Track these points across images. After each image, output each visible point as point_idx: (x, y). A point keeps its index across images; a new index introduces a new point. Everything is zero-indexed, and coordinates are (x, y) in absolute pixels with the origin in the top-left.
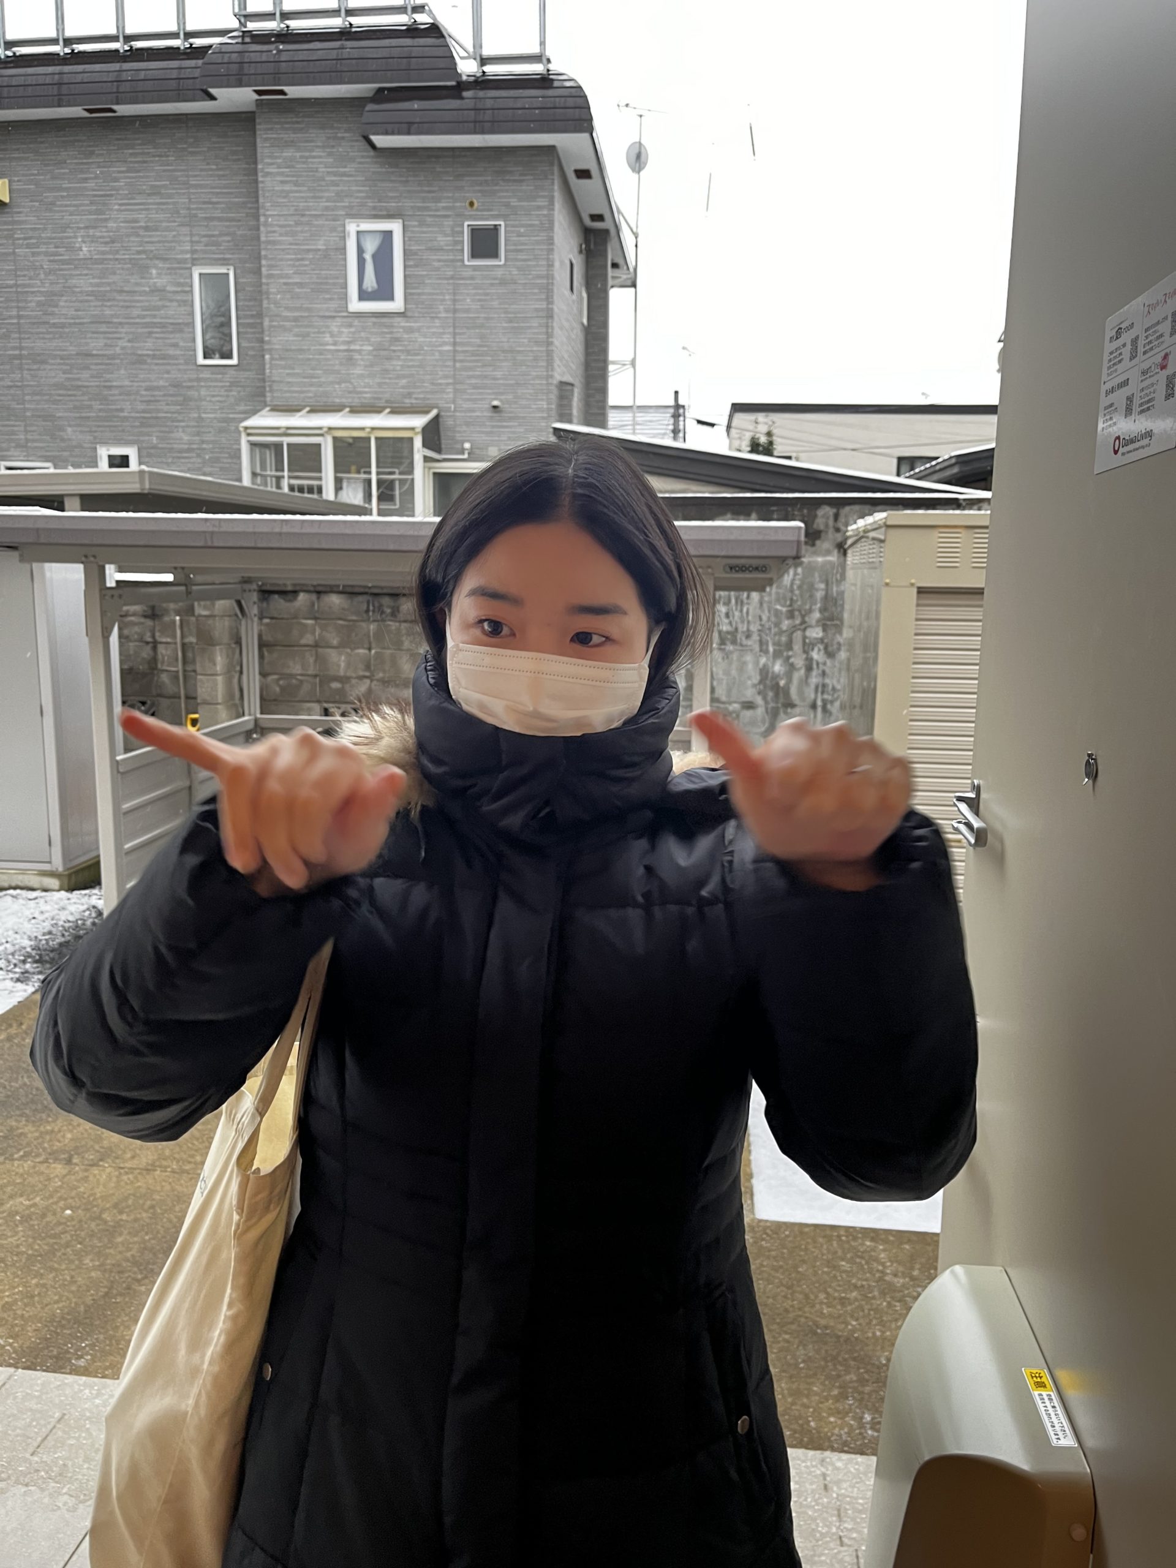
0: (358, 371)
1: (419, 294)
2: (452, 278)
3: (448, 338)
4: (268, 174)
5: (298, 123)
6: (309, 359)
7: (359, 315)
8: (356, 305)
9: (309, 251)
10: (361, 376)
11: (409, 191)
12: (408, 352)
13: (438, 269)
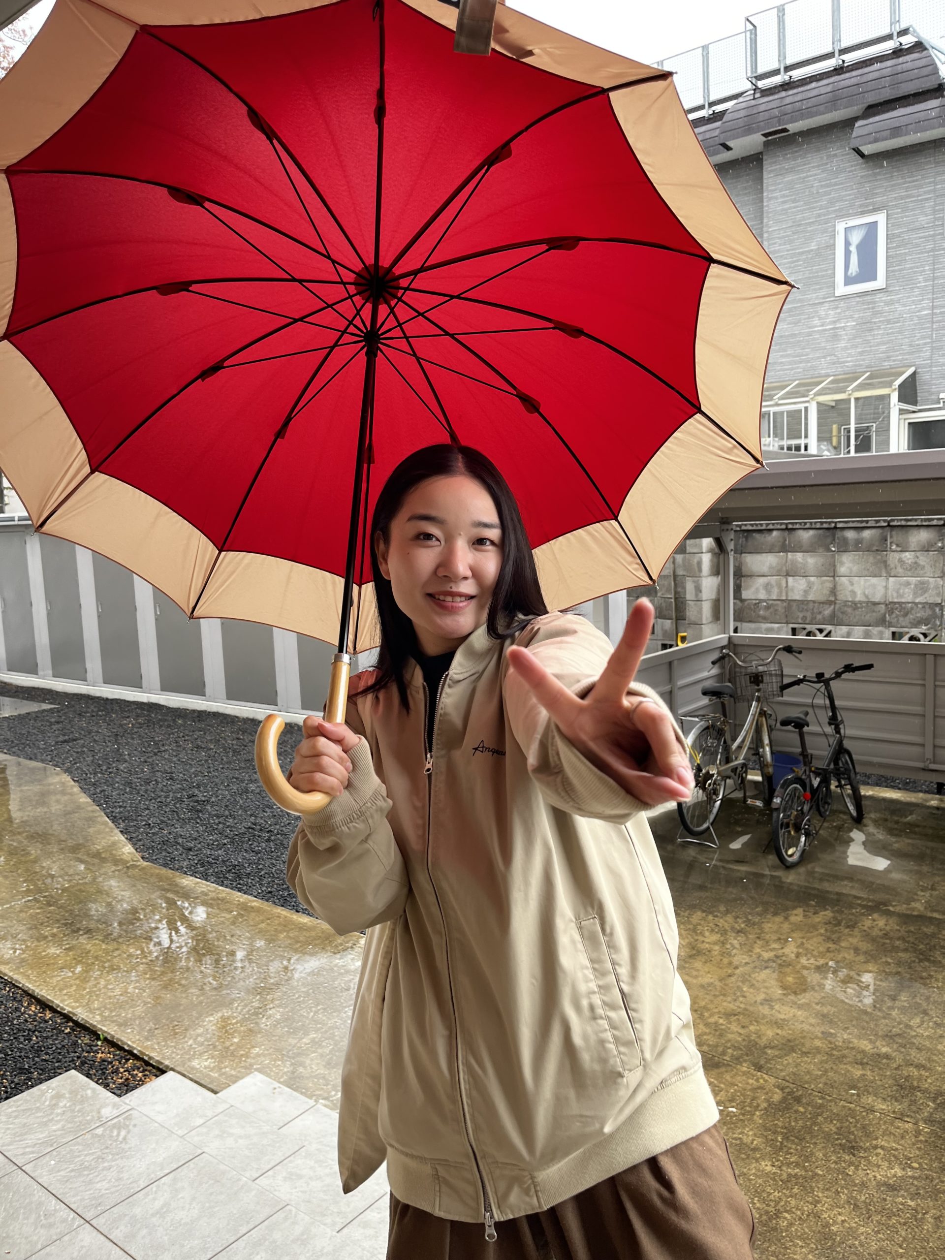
0: (842, 344)
1: (900, 270)
2: (933, 250)
3: (926, 303)
4: (770, 199)
5: (796, 152)
6: (799, 341)
7: (845, 297)
8: (841, 289)
9: (803, 253)
10: (846, 348)
11: (893, 186)
12: (889, 322)
13: (917, 245)
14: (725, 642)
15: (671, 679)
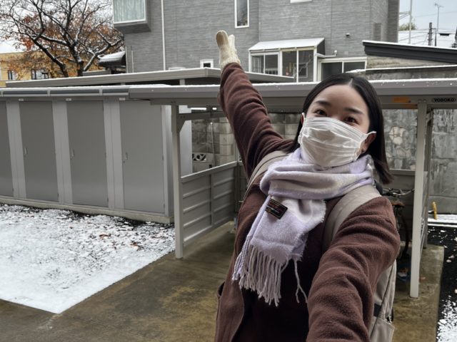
0: (293, 25)
6: (275, 23)
7: (295, 4)
14: (235, 165)
15: (210, 182)
